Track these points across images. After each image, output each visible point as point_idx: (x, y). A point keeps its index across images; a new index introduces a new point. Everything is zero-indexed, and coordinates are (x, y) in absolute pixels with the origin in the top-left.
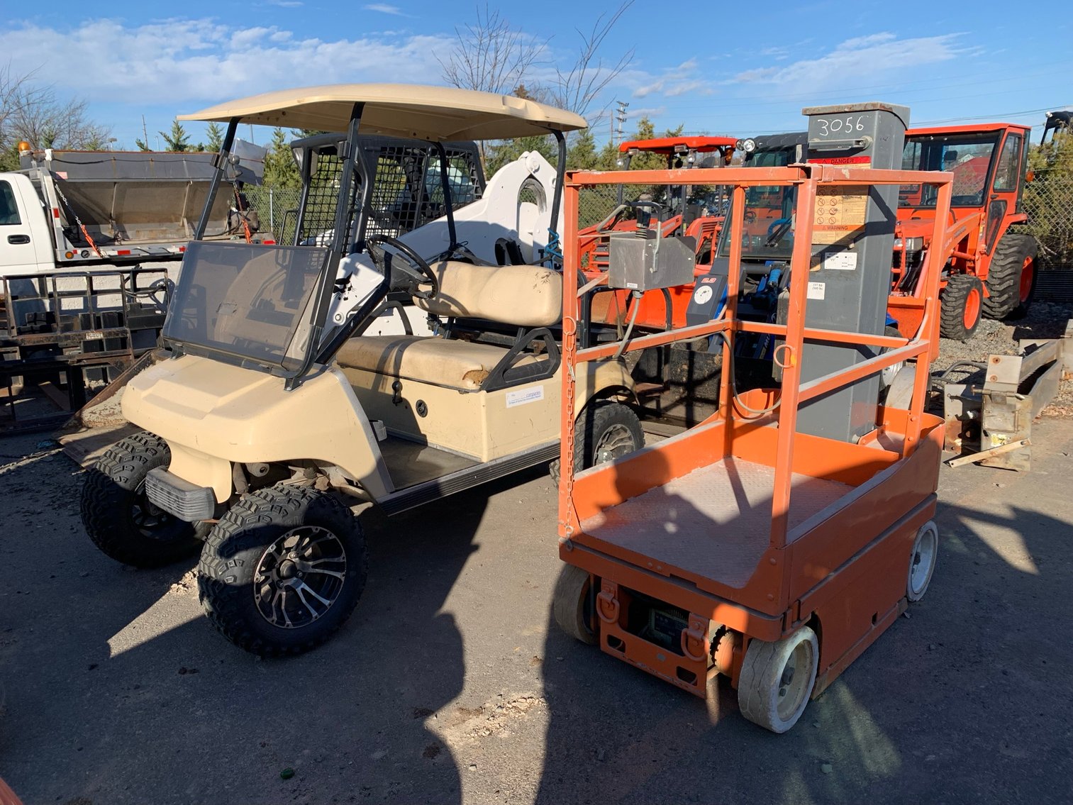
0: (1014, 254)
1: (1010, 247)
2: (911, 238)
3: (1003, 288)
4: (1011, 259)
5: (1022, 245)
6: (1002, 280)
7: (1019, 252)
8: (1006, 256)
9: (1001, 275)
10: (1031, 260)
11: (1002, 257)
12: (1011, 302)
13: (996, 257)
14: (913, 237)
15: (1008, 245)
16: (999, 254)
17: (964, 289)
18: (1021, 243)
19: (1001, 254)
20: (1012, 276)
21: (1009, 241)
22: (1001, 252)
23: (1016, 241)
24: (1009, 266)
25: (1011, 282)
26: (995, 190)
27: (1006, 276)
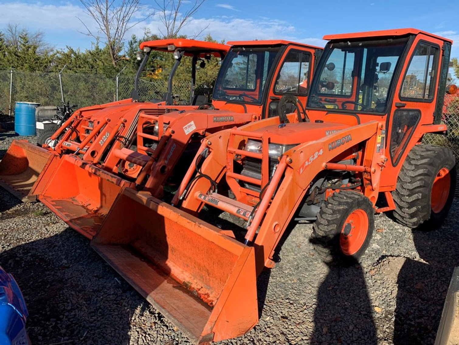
0: (426, 166)
1: (423, 157)
2: (282, 145)
3: (411, 200)
4: (421, 171)
5: (435, 157)
6: (412, 192)
7: (430, 164)
8: (417, 167)
9: (410, 187)
10: (447, 172)
11: (413, 168)
12: (421, 215)
13: (407, 166)
14: (285, 144)
15: (420, 155)
16: (410, 164)
17: (339, 211)
18: (434, 155)
19: (412, 164)
20: (421, 189)
21: (423, 151)
22: (412, 162)
23: (429, 153)
24: (419, 178)
25: (419, 196)
26: (401, 98)
27: (415, 188)
